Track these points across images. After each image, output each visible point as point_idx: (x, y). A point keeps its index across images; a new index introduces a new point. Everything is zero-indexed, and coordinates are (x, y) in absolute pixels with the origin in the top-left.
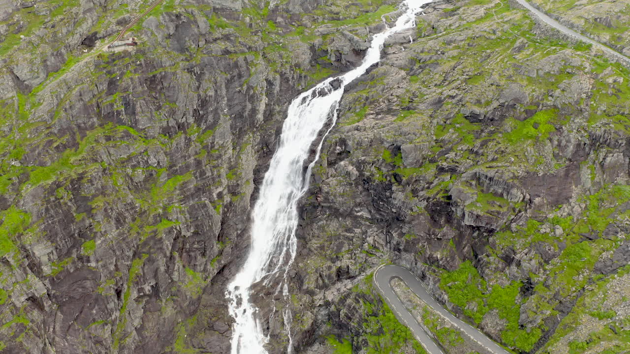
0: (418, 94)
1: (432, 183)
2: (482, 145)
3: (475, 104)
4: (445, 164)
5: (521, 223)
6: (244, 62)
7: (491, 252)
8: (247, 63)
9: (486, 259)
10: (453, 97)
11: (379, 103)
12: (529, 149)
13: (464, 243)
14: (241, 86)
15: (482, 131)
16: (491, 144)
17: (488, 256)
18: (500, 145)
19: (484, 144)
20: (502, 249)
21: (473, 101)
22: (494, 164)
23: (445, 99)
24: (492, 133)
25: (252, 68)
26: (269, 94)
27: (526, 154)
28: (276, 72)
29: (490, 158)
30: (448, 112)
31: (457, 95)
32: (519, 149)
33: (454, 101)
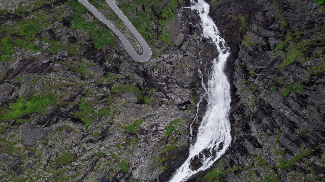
0: (122, 148)
1: (116, 81)
2: (74, 98)
3: (72, 130)
4: (105, 89)
5: (61, 53)
6: (291, 150)
7: (83, 46)
8: (287, 151)
9: (87, 43)
10: (91, 141)
11: (156, 140)
12: (38, 90)
13: (99, 59)
14: (281, 132)
15: (72, 110)
16: (67, 97)
17: (86, 45)
18: (60, 95)
19: (72, 99)
20: (76, 44)
21: (72, 133)
22: (68, 83)
23: (98, 140)
24: (64, 106)
25: (280, 149)
26: (252, 140)
27: (42, 86)
28: (256, 156)
29: (70, 88)
30: (97, 126)
31: (86, 143)
32: (46, 90)
33: (90, 137)
